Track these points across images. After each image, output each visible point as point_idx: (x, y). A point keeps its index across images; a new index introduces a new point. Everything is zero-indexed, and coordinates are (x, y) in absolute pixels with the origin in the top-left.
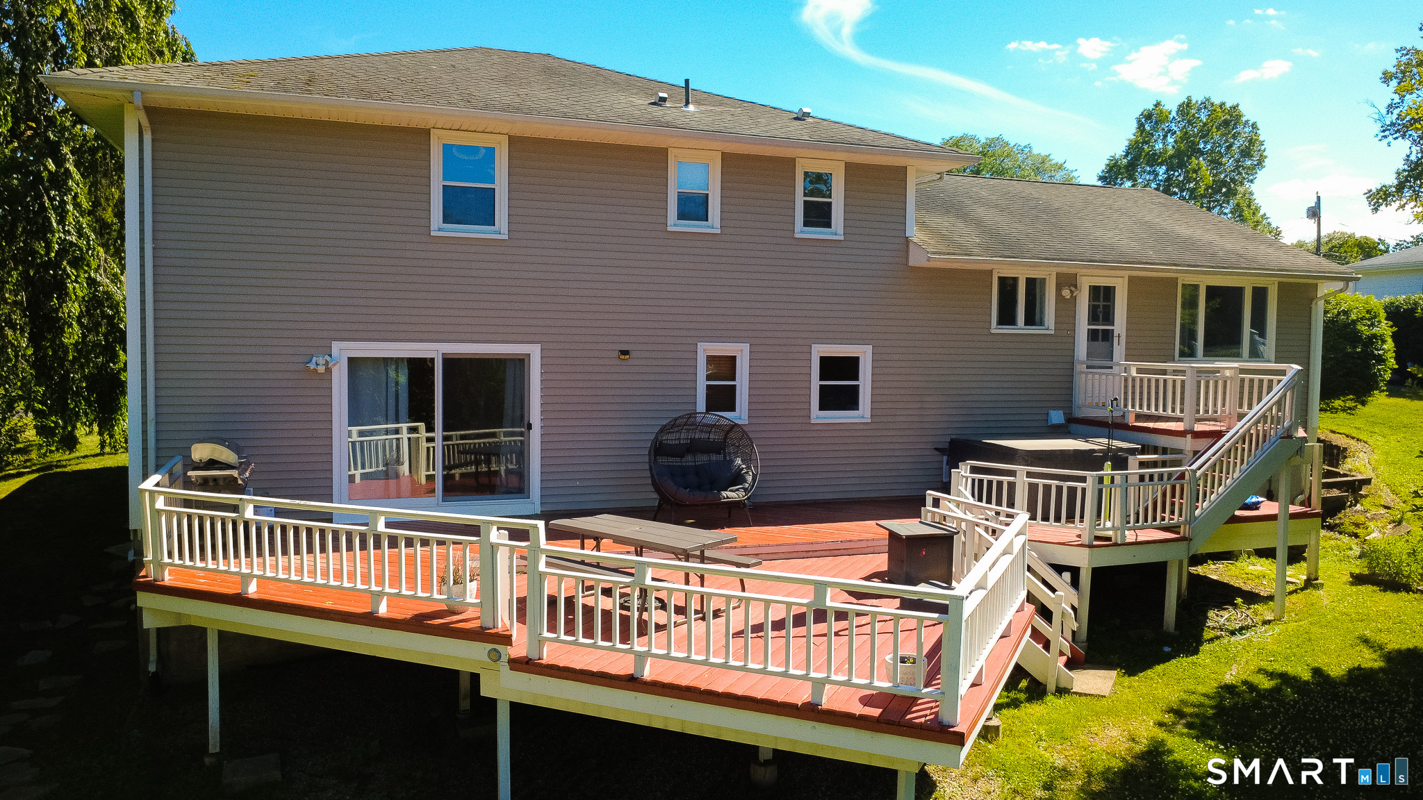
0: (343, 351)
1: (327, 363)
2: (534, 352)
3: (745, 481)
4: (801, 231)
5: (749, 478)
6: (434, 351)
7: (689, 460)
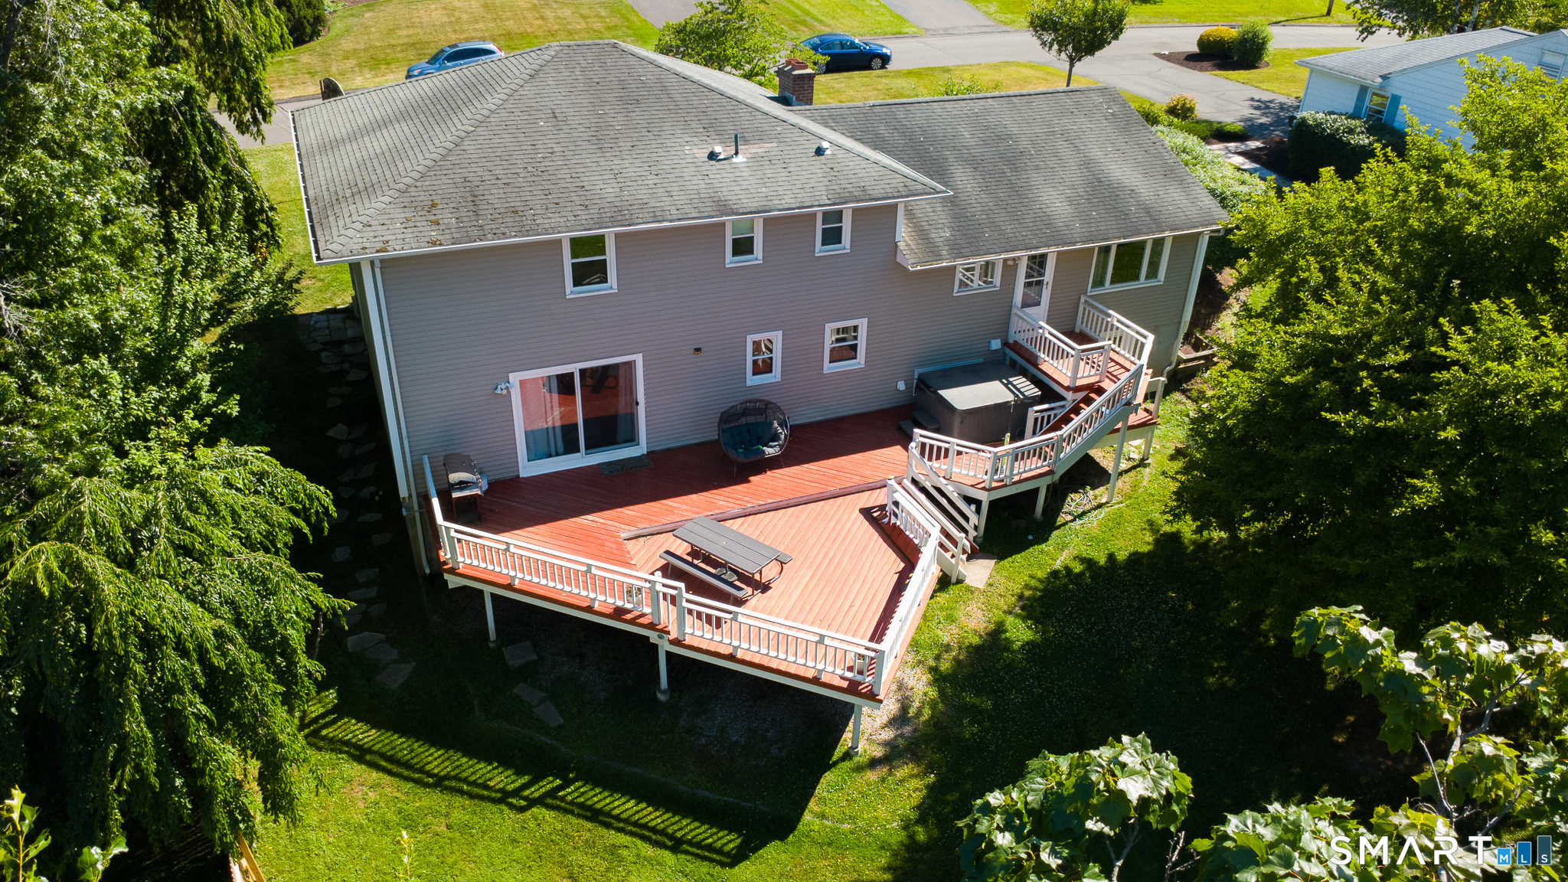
0: (515, 378)
1: (507, 388)
2: (639, 359)
3: (780, 439)
4: (820, 250)
5: (783, 437)
6: (574, 368)
7: (743, 420)
